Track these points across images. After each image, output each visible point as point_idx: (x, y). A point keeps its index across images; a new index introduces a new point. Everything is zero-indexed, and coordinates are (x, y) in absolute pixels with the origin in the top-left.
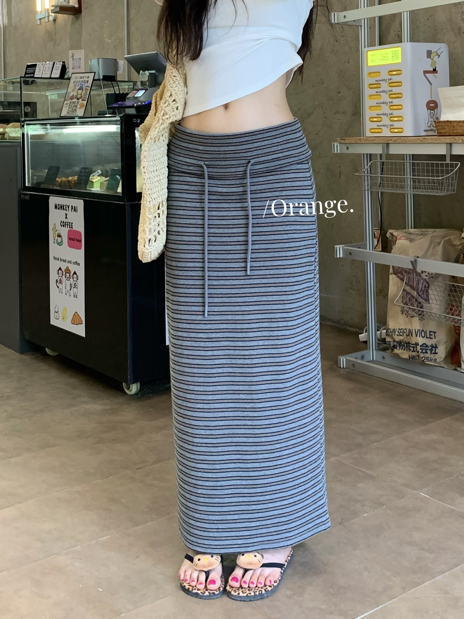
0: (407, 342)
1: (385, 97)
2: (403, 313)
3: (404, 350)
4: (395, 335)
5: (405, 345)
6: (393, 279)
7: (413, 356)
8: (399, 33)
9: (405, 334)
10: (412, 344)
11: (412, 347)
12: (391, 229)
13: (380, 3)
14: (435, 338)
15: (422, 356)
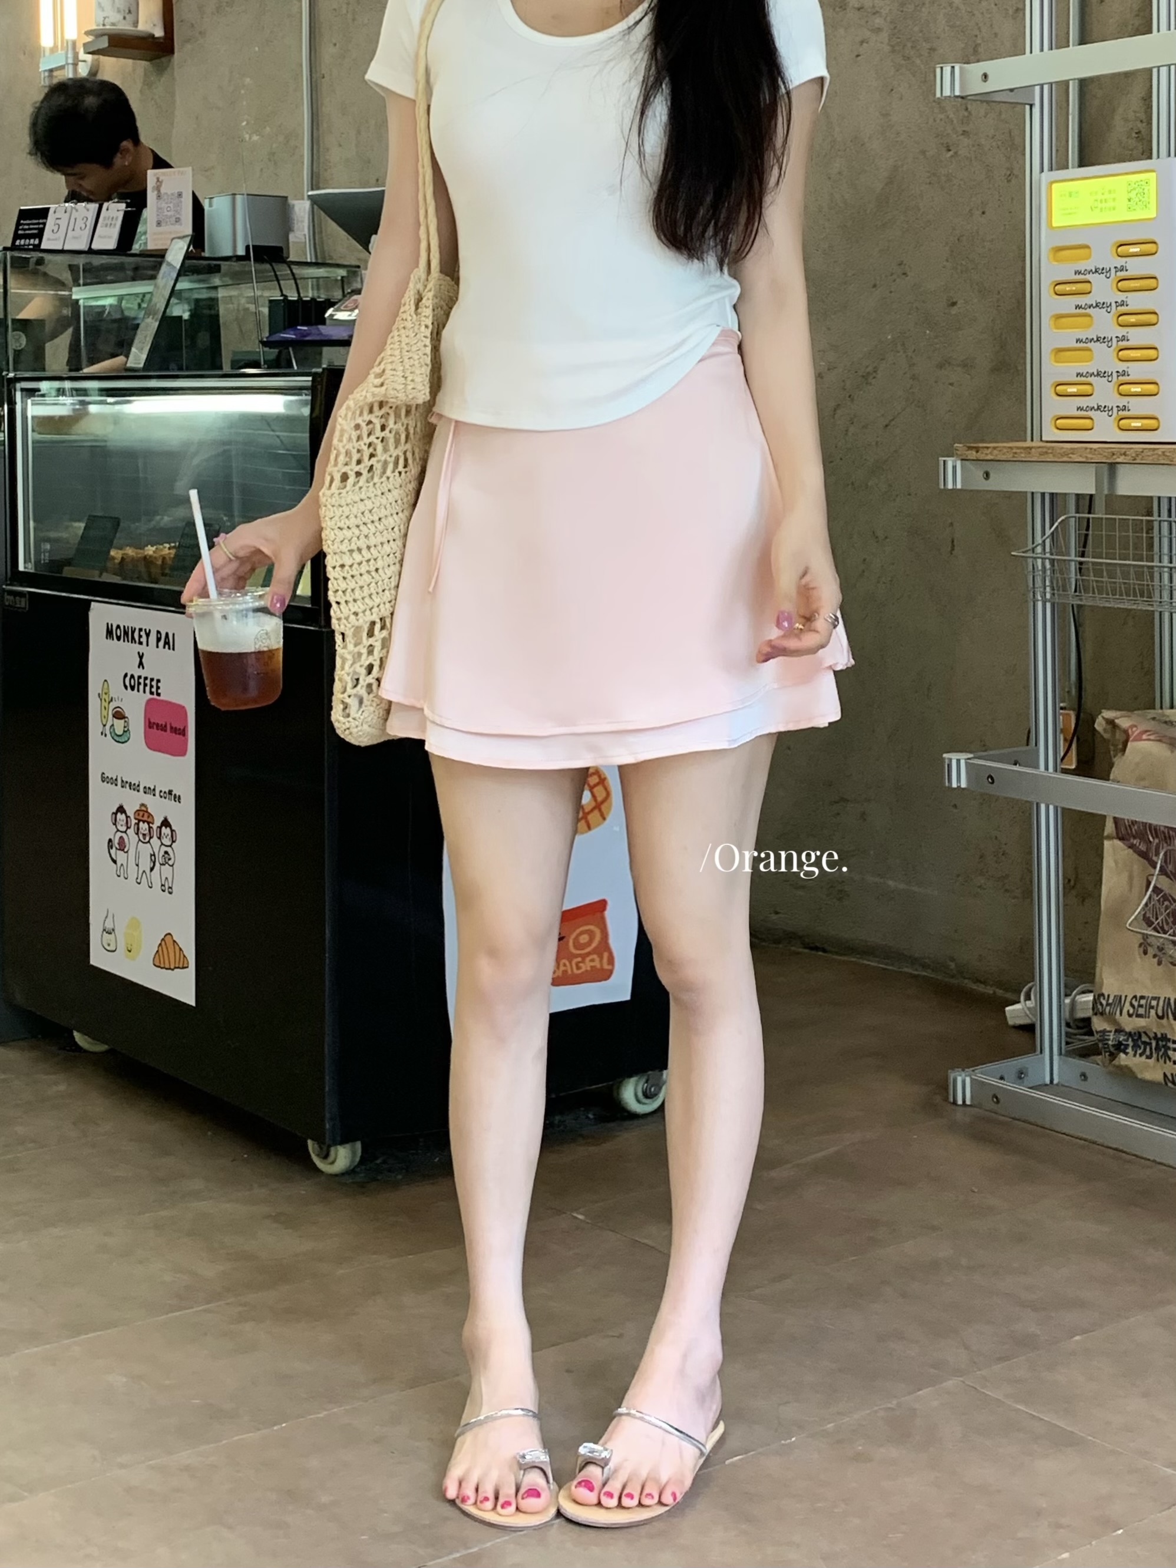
0: (1159, 1036)
1: (1105, 324)
2: (1145, 953)
3: (1149, 1057)
4: (1121, 1014)
5: (1153, 1043)
6: (1115, 854)
8: (1143, 128)
9: (1153, 1012)
12: (1109, 709)
13: (1083, 41)
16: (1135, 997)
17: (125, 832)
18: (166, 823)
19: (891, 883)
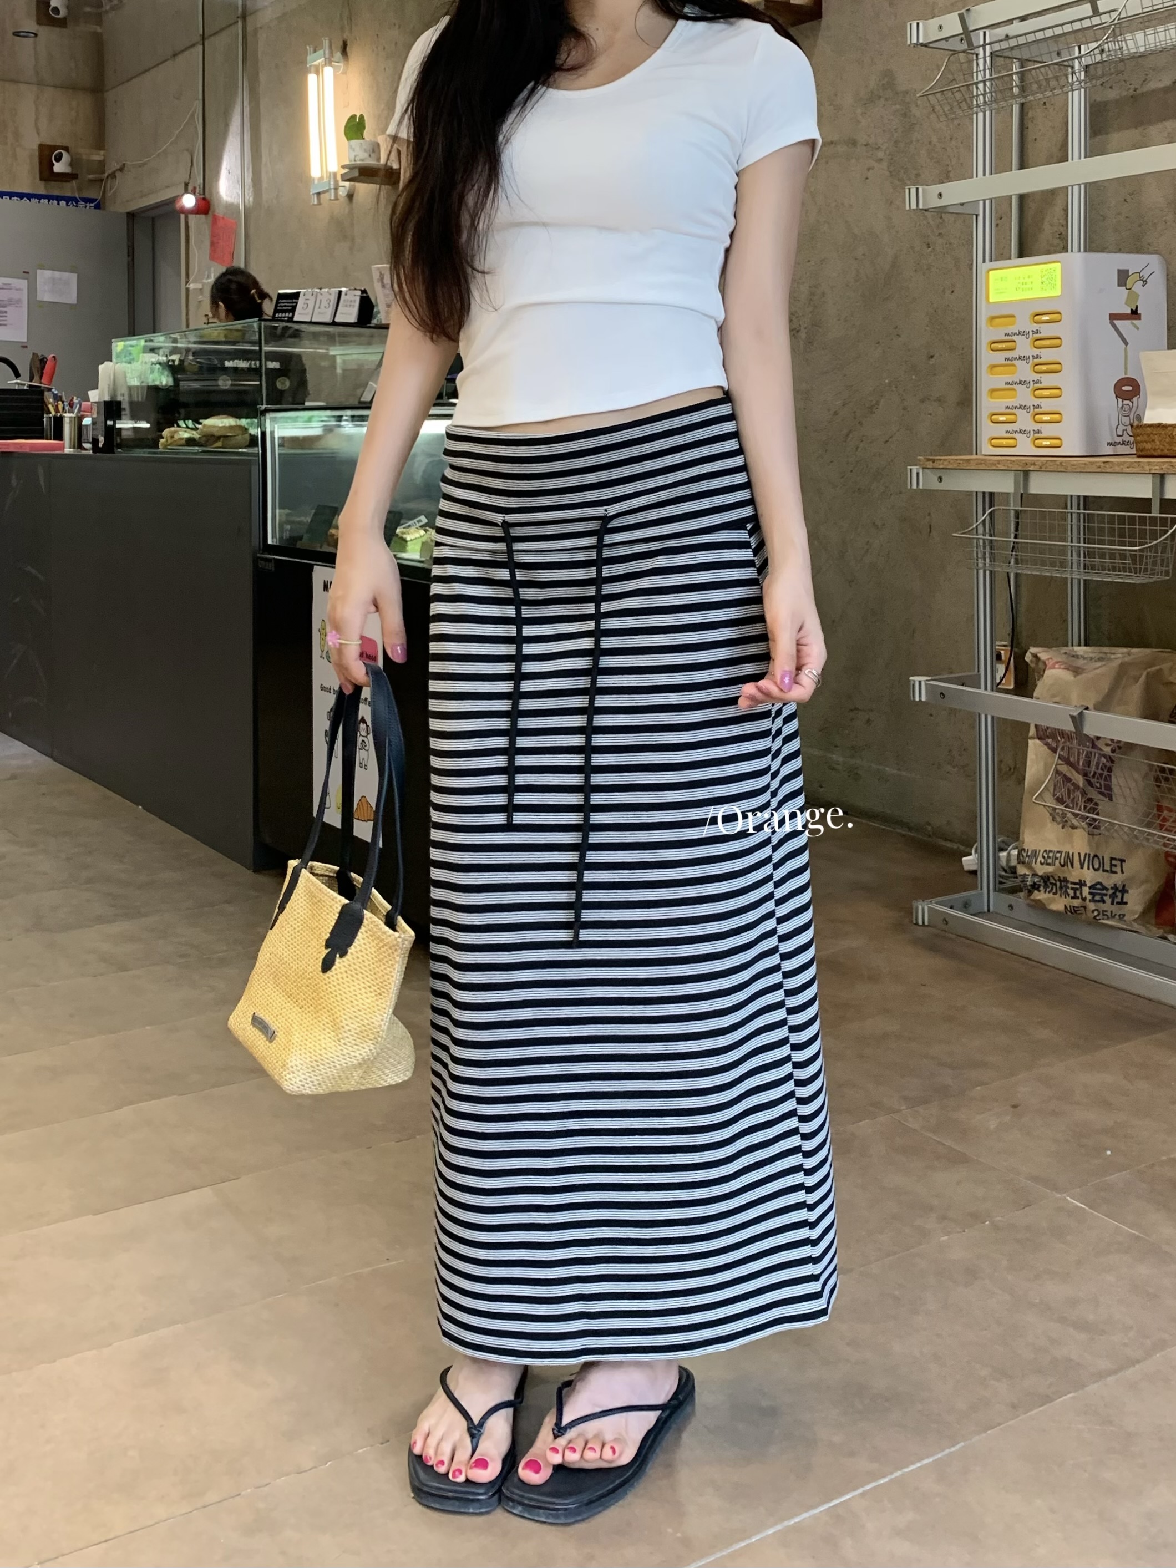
0: (1062, 878)
1: (1024, 371)
2: (1053, 821)
3: (1055, 894)
4: (1036, 863)
5: (1058, 883)
6: (1035, 749)
7: (1074, 907)
8: (1062, 229)
9: (1057, 862)
10: (1073, 883)
11: (1072, 889)
12: (1034, 646)
13: (1022, 166)
14: (1122, 872)
15: (1094, 908)
16: (1045, 851)
18: (363, 720)
19: (887, 769)
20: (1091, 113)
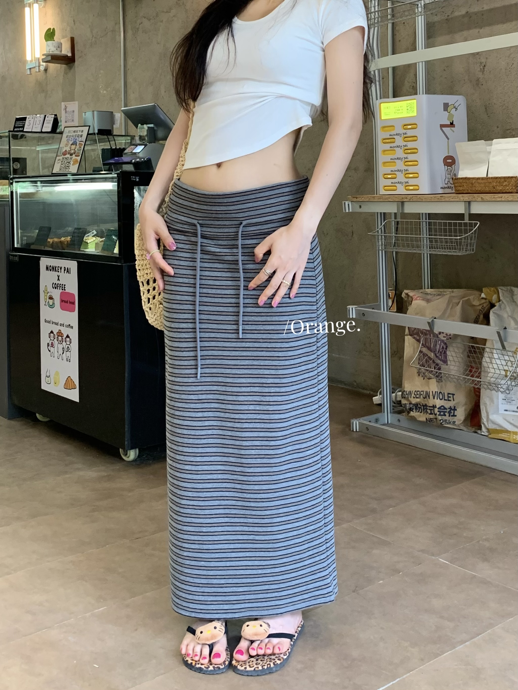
0: (424, 404)
1: (400, 153)
2: (419, 375)
3: (421, 412)
4: (411, 397)
5: (422, 407)
6: (409, 341)
7: (431, 419)
8: (414, 85)
9: (422, 396)
10: (430, 407)
11: (429, 409)
12: (406, 290)
13: (394, 53)
14: (454, 400)
15: (441, 419)
16: (415, 391)
17: (53, 340)
18: (68, 336)
20: (427, 28)
